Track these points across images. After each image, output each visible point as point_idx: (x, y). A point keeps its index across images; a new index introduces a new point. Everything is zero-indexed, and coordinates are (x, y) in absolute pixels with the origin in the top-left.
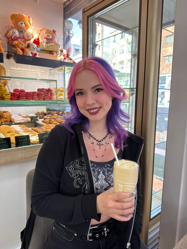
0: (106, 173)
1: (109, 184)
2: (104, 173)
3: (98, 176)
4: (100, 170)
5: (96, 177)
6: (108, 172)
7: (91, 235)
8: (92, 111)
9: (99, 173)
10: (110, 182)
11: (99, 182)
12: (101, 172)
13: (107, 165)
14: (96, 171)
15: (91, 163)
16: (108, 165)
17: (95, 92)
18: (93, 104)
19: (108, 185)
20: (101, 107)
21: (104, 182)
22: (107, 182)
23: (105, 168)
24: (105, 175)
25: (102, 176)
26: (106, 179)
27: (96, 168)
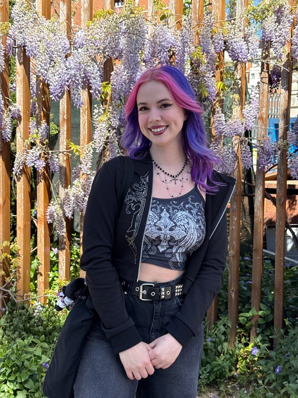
0: (171, 211)
1: (175, 223)
2: (168, 211)
3: (160, 214)
4: (163, 208)
5: (158, 215)
6: (173, 210)
7: (145, 292)
8: (156, 130)
9: (162, 211)
10: (175, 221)
11: (162, 221)
12: (165, 210)
13: (173, 203)
14: (158, 208)
15: (153, 200)
16: (174, 201)
17: (161, 107)
18: (157, 121)
19: (174, 225)
20: (168, 126)
21: (168, 221)
22: (171, 221)
23: (171, 205)
24: (169, 213)
25: (165, 214)
26: (170, 218)
27: (159, 205)
